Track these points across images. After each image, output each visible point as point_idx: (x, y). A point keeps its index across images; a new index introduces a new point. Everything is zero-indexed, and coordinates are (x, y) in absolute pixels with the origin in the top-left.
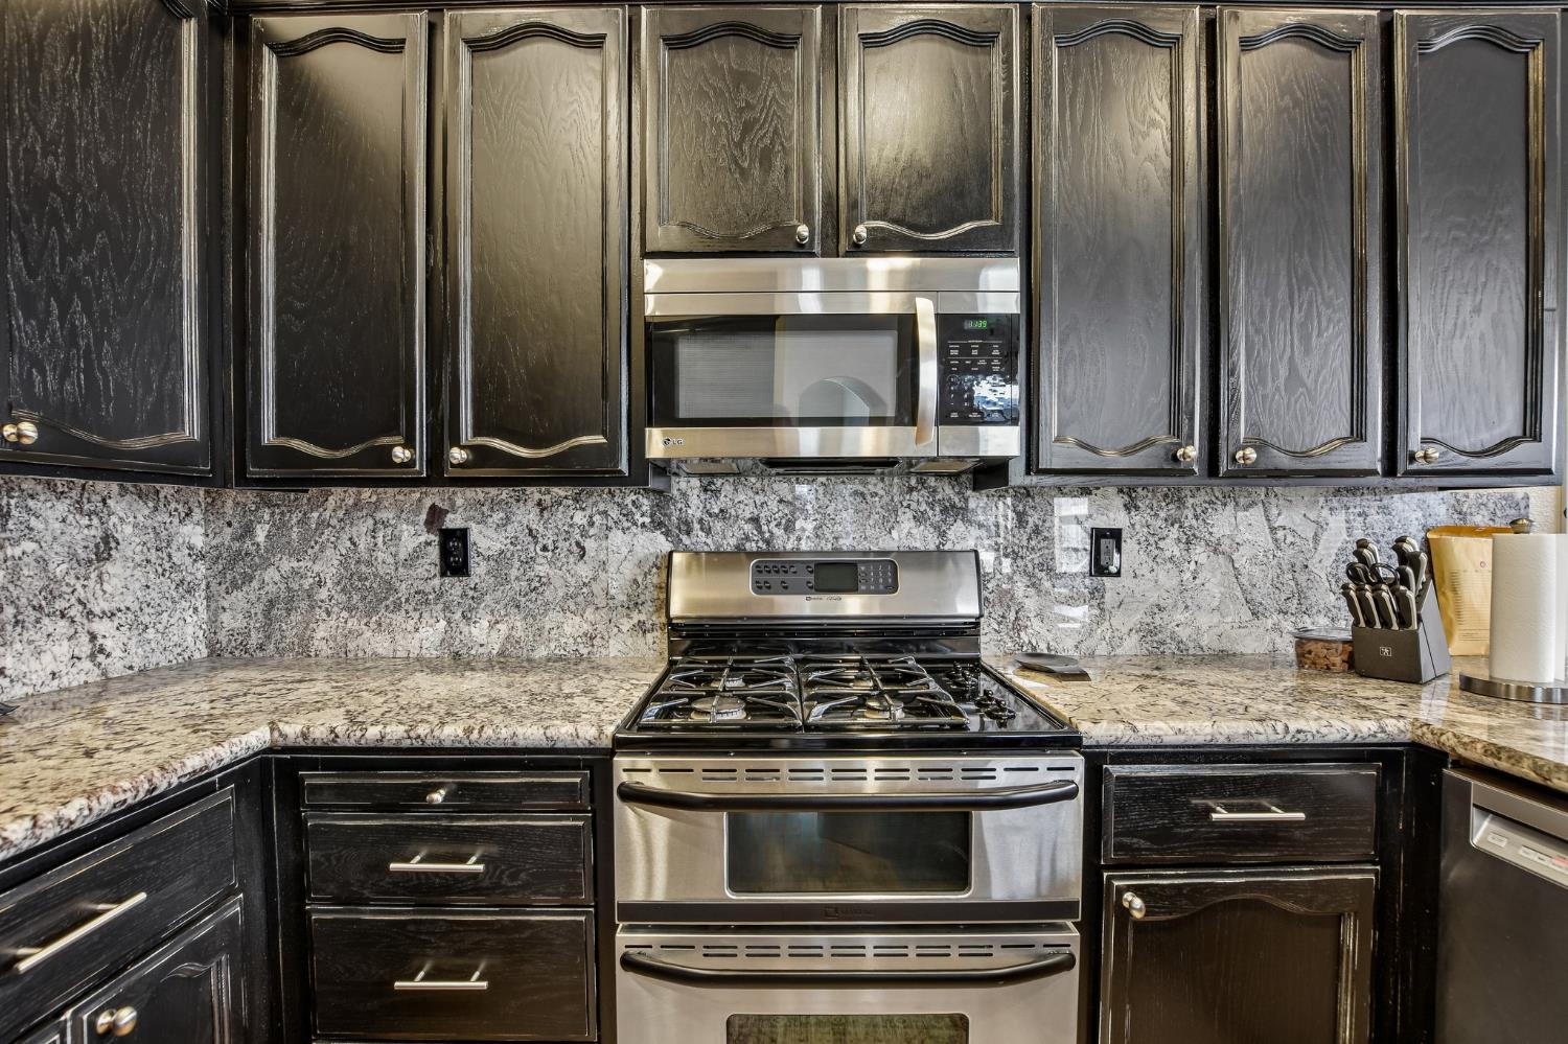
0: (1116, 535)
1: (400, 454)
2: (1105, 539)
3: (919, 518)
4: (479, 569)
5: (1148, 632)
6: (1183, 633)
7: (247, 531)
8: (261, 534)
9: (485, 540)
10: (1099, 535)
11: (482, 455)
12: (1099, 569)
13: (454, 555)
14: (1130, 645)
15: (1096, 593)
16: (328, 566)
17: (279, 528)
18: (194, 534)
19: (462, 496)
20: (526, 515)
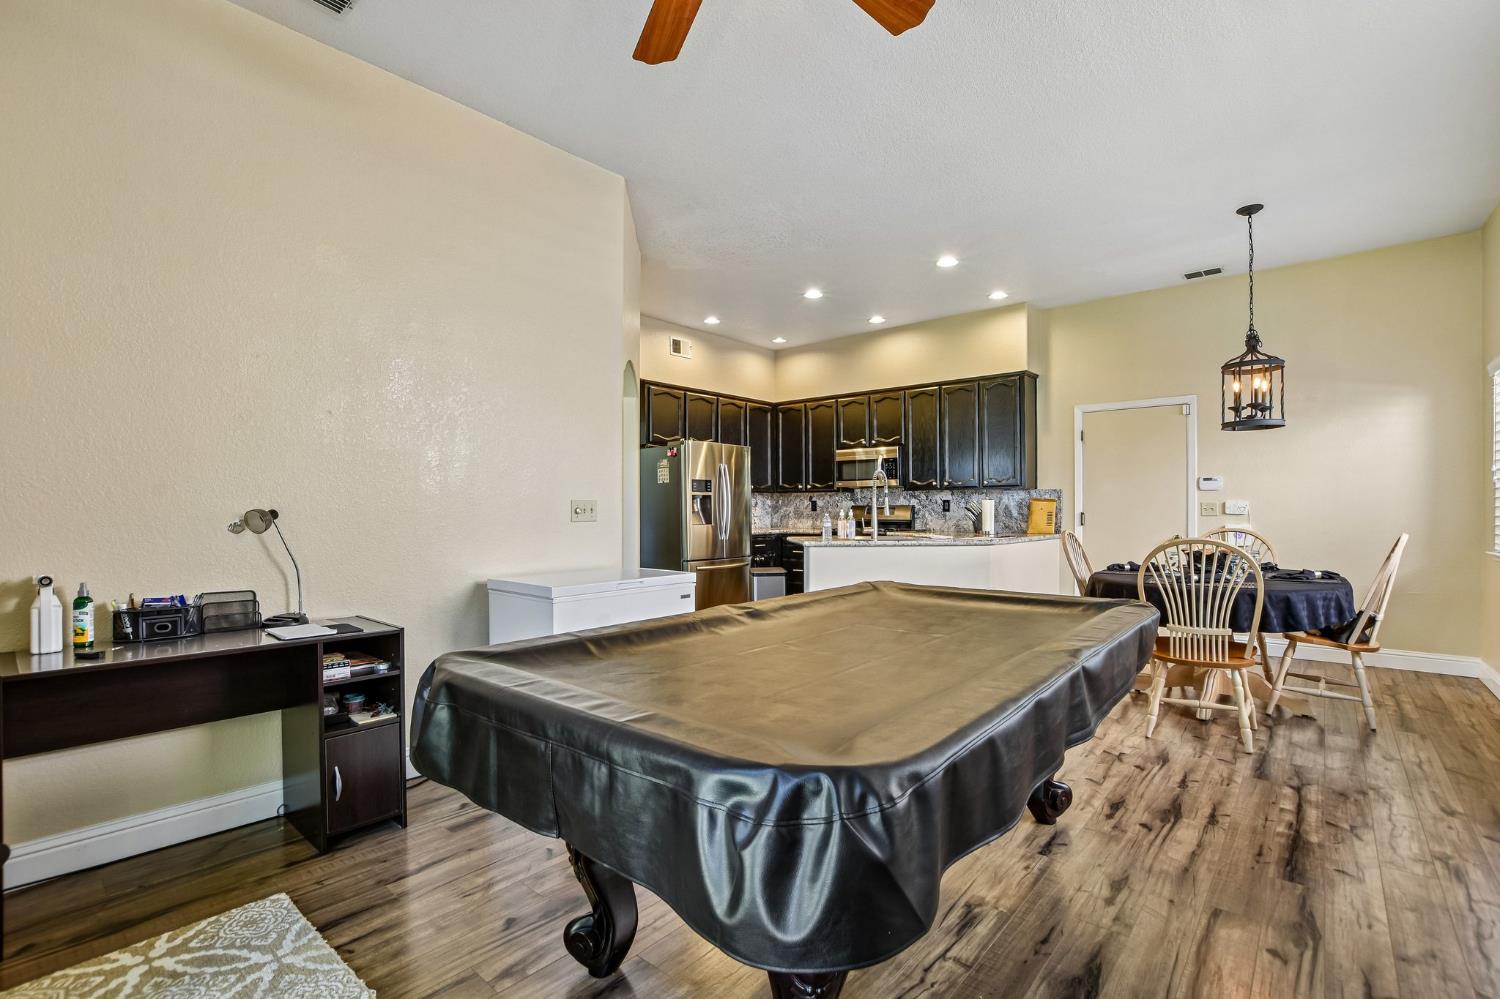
0: (948, 501)
1: (800, 487)
2: (946, 503)
3: (905, 498)
4: (818, 509)
5: (957, 526)
6: (965, 527)
7: (777, 502)
8: (780, 502)
9: (820, 503)
10: (944, 501)
11: (814, 487)
12: (944, 510)
13: (814, 507)
14: (953, 529)
15: (945, 516)
16: (792, 509)
17: (783, 501)
18: (769, 502)
19: (815, 494)
20: (827, 497)
